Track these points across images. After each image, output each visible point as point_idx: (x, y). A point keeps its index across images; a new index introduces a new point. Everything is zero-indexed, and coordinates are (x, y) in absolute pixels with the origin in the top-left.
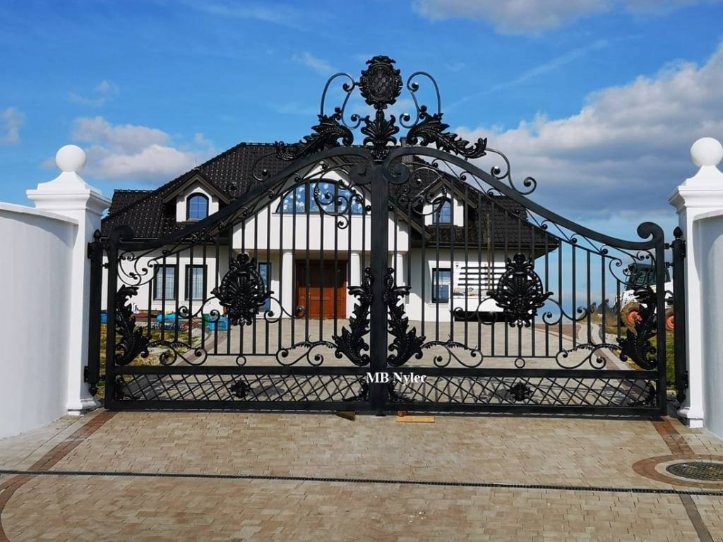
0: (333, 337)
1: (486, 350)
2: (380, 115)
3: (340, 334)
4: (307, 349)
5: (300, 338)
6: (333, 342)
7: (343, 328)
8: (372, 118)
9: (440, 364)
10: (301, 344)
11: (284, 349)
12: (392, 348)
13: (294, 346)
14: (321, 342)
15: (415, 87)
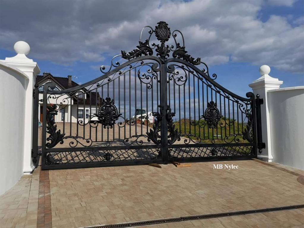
0: (147, 133)
1: (202, 137)
2: (163, 44)
3: (149, 132)
4: (136, 138)
5: (133, 134)
6: (147, 135)
7: (151, 129)
8: (160, 46)
9: (187, 143)
10: (133, 136)
11: (127, 138)
12: (169, 137)
13: (131, 137)
14: (142, 135)
15: (176, 35)
